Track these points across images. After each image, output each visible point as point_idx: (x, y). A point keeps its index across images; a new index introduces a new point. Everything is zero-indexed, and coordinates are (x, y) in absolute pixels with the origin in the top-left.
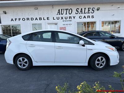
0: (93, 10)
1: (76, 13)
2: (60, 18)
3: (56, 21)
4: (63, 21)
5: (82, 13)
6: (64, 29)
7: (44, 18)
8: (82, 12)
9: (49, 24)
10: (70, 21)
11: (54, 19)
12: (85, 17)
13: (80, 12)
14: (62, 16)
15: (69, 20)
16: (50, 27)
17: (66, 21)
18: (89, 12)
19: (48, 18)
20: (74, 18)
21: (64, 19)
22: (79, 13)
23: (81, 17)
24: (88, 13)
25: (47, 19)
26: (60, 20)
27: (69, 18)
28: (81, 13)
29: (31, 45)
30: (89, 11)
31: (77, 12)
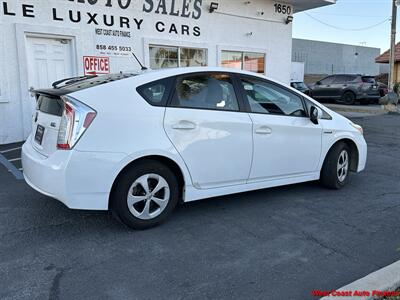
0: (196, 8)
1: (144, 9)
2: (85, 18)
3: (65, 27)
4: (98, 31)
5: (164, 12)
6: (103, 64)
7: (5, 4)
8: (164, 7)
9: (31, 35)
10: (126, 35)
11: (55, 18)
12: (173, 28)
13: (159, 6)
14: (92, 9)
15: (120, 29)
16: (36, 52)
17: (108, 33)
18: (186, 13)
20: (139, 24)
21: (102, 25)
22: (155, 9)
23: (160, 27)
24: (183, 15)
25: (25, 11)
26: (86, 27)
27: (122, 23)
28: (161, 10)
29: (183, 122)
30: (187, 7)
31: (148, 7)
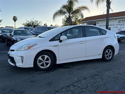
11: (116, 25)
14: (120, 23)
19: (114, 25)
26: (119, 26)
27: (123, 24)
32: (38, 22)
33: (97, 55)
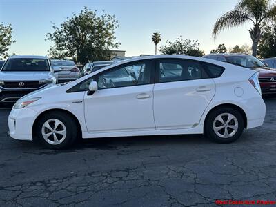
32: (192, 44)
33: (190, 125)
